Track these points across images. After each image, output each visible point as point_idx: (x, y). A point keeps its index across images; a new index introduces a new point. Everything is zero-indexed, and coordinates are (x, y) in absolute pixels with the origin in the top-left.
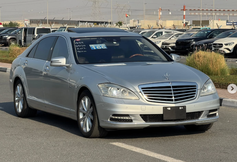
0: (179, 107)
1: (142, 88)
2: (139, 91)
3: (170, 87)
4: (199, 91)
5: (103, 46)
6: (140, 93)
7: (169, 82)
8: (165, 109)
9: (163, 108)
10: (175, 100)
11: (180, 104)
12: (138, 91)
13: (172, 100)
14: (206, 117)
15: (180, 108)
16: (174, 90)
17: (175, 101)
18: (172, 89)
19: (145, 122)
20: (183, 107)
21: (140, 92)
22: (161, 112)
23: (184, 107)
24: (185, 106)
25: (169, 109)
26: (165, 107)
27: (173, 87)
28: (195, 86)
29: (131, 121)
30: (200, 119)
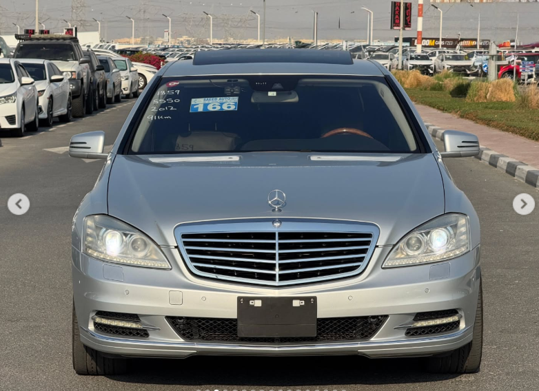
0: (291, 299)
1: (184, 236)
2: (173, 243)
3: (271, 236)
4: (378, 251)
5: (229, 104)
6: (177, 250)
7: (273, 221)
8: (244, 303)
9: (239, 298)
10: (282, 277)
11: (295, 292)
12: (171, 244)
13: (272, 277)
14: (401, 336)
15: (296, 303)
16: (282, 246)
17: (280, 280)
18: (277, 241)
19: (182, 340)
20: (307, 299)
21: (176, 247)
22: (231, 312)
23: (311, 303)
24: (315, 298)
25: (258, 303)
26: (244, 298)
27: (283, 236)
28: (369, 235)
29: (143, 334)
30: (373, 339)
